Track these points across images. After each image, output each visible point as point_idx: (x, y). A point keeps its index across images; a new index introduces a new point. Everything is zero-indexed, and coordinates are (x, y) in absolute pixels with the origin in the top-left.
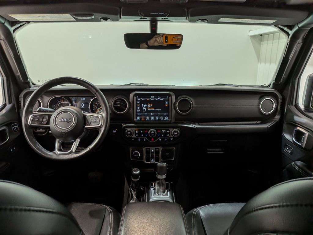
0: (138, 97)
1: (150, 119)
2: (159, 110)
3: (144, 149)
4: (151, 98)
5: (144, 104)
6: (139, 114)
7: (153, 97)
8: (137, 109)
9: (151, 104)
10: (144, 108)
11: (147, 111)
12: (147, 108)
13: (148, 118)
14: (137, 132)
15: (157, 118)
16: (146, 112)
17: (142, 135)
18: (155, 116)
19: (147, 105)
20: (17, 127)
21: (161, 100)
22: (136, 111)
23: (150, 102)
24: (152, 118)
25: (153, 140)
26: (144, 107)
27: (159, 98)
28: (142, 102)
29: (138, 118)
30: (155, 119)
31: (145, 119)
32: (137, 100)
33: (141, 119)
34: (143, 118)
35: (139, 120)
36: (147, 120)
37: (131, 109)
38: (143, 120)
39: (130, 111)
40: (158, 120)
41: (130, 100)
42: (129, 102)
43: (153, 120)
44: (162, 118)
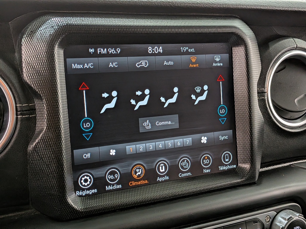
1: (151, 174)
7: (158, 49)
30: (174, 171)
31: (126, 177)
33: (100, 183)
34: (111, 173)
35: (88, 192)
36: (134, 183)
37: (37, 130)
38: (115, 187)
39: (31, 147)
40: (189, 174)
41: (26, 76)
42: (18, 89)
43: (167, 178)
44: (205, 162)
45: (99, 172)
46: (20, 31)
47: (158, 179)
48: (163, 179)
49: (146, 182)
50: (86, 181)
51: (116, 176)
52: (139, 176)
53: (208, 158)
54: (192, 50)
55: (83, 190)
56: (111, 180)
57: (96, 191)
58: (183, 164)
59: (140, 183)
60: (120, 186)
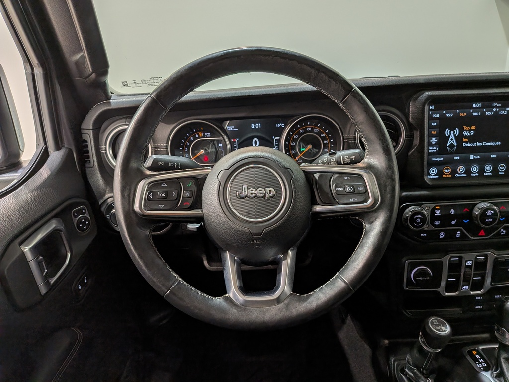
0: (433, 107)
1: (468, 172)
2: (494, 144)
3: (446, 260)
4: (472, 108)
5: (452, 129)
6: (434, 159)
7: (478, 105)
8: (430, 144)
9: (472, 128)
10: (452, 140)
11: (460, 150)
12: (459, 139)
13: (461, 169)
14: (438, 213)
15: (488, 168)
16: (457, 153)
17: (453, 223)
18: (481, 163)
19: (461, 131)
20: (87, 215)
21: (501, 113)
22: (429, 150)
23: (469, 121)
24: (475, 169)
25: (484, 234)
26: (452, 136)
27: (496, 107)
28: (445, 124)
29: (434, 171)
30: (481, 171)
31: (454, 172)
32: (431, 119)
33: (440, 173)
34: (446, 169)
35: (434, 177)
36: (458, 175)
37: (414, 145)
38: (448, 176)
39: (410, 153)
40: (491, 174)
41: (410, 120)
42: (406, 125)
43: (477, 174)
44: (501, 168)
45: (441, 168)
46: (409, 98)
47: (472, 174)
48: (475, 175)
49: (465, 175)
50: (433, 171)
51: (449, 170)
52: (461, 172)
53: (503, 166)
54: (500, 105)
55: (432, 175)
56: (446, 172)
57: (438, 176)
58: (487, 168)
59: (461, 175)
60: (450, 176)
